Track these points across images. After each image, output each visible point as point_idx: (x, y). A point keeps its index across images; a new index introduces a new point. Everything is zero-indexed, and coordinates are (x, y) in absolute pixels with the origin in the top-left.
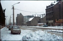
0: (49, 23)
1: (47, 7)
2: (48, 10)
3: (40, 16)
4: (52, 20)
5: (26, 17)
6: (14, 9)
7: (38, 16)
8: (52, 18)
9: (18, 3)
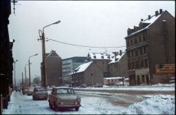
0: (138, 76)
1: (130, 31)
2: (133, 40)
3: (109, 57)
4: (146, 66)
5: (70, 61)
6: (46, 40)
7: (103, 57)
8: (144, 62)
9: (56, 23)
